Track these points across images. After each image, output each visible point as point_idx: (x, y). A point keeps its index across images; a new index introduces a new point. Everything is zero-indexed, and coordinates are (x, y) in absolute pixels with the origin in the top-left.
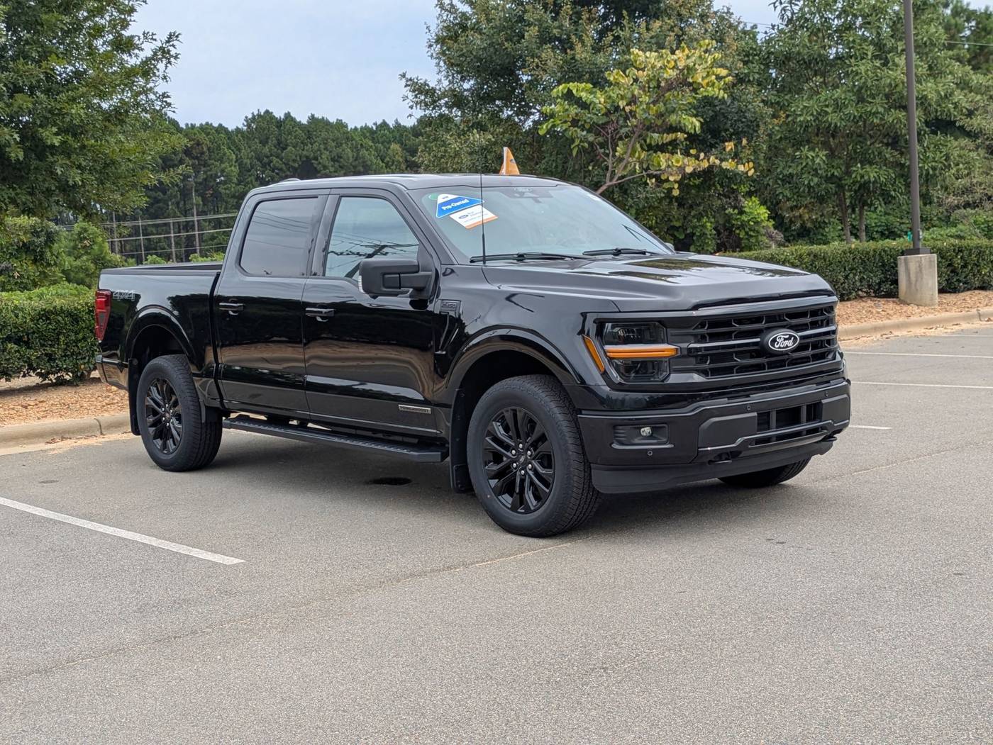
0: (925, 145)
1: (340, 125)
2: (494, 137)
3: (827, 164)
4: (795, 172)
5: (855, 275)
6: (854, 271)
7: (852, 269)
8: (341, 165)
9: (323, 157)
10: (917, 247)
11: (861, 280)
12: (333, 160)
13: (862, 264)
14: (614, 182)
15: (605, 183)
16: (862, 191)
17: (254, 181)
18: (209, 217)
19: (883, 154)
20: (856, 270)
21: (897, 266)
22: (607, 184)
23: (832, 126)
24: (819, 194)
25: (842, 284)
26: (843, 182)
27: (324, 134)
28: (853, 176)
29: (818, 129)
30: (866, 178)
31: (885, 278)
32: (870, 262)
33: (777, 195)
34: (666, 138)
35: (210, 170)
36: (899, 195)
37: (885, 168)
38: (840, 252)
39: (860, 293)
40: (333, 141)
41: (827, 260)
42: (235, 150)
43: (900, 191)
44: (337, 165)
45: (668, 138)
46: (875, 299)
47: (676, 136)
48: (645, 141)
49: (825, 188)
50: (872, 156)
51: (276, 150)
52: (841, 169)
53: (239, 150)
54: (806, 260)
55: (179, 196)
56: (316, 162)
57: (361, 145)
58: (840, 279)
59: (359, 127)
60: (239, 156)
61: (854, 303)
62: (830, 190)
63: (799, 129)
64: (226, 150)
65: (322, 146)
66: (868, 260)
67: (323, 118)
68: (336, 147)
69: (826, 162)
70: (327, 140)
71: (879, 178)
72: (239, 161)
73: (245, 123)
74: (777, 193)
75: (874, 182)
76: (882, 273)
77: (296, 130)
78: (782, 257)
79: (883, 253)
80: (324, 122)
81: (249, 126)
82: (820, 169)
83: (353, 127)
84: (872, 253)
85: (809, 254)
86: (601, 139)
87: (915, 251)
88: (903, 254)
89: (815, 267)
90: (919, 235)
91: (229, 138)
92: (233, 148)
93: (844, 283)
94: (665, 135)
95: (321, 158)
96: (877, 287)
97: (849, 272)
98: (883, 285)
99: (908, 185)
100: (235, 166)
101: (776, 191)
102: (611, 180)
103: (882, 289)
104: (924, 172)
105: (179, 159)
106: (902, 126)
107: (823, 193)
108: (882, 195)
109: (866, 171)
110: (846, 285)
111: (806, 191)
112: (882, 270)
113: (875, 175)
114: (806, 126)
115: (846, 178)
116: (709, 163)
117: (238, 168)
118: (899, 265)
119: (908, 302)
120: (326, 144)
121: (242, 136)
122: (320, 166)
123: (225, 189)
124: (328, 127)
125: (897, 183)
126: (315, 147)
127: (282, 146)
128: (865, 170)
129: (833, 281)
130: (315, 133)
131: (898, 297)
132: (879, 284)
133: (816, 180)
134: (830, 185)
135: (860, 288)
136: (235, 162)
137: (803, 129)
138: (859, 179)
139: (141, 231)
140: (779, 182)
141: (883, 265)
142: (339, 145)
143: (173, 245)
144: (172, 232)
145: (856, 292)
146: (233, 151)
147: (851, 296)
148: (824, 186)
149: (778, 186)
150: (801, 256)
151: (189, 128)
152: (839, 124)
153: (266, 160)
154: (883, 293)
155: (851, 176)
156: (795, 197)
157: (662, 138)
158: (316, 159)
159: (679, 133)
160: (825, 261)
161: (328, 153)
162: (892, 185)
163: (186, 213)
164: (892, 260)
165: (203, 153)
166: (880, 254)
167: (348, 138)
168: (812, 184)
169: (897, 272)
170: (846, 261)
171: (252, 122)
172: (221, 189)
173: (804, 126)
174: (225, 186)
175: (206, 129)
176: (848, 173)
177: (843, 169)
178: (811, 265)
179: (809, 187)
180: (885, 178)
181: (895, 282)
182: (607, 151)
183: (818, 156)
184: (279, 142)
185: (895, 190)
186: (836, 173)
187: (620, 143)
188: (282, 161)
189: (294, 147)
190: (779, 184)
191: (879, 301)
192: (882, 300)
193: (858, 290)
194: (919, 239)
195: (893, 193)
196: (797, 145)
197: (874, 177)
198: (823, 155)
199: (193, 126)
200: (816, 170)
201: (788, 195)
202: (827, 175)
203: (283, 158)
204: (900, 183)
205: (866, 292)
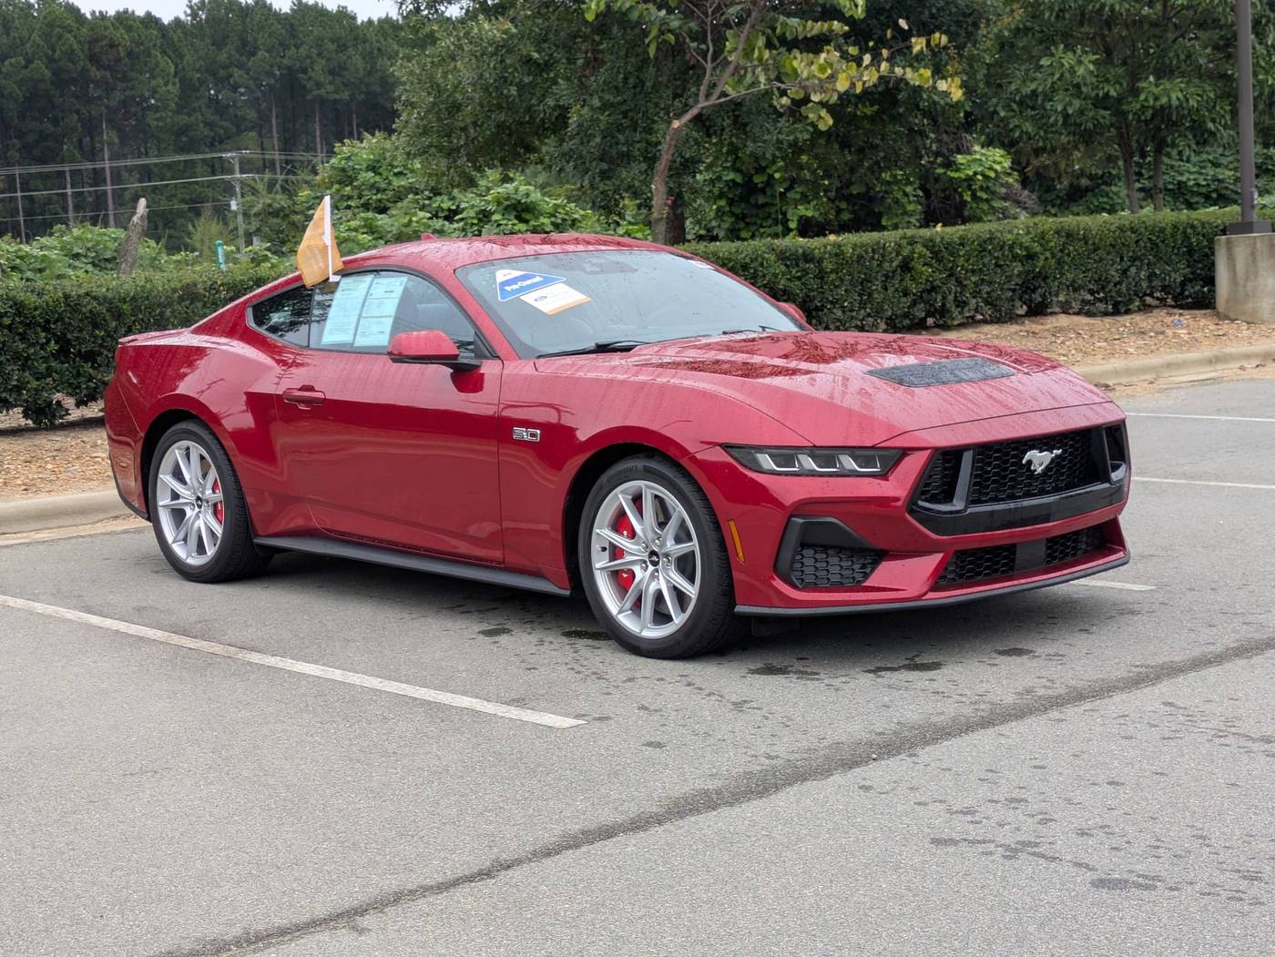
0: (1269, 43)
1: (344, 16)
2: (516, 27)
3: (1097, 76)
4: (1040, 89)
5: (1139, 269)
6: (1138, 263)
7: (1133, 259)
8: (345, 81)
9: (316, 68)
10: (1248, 220)
11: (1151, 277)
12: (332, 72)
13: (1152, 249)
14: (713, 100)
15: (697, 102)
16: (1156, 121)
17: (203, 107)
18: (129, 163)
19: (1193, 58)
20: (1142, 261)
21: (1213, 254)
22: (700, 105)
23: (1107, 9)
24: (1083, 127)
25: (1115, 285)
26: (1124, 107)
27: (317, 31)
28: (1142, 97)
29: (1083, 14)
30: (1164, 100)
31: (1192, 273)
32: (1167, 246)
33: (1011, 130)
34: (812, 29)
35: (132, 88)
36: (1221, 128)
37: (1197, 81)
38: (1113, 228)
39: (1148, 300)
40: (333, 41)
41: (1090, 242)
42: (173, 56)
43: (1223, 122)
44: (338, 80)
45: (815, 28)
46: (1176, 311)
47: (830, 26)
48: (774, 29)
49: (1093, 118)
50: (1174, 62)
51: (238, 56)
52: (1121, 84)
53: (181, 57)
54: (1052, 244)
55: (80, 130)
56: (306, 77)
57: (379, 49)
58: (1113, 276)
59: (375, 19)
60: (180, 66)
61: (1137, 318)
62: (1102, 121)
63: (1047, 15)
64: (160, 56)
65: (314, 51)
66: (1163, 242)
67: (317, 4)
68: (337, 52)
69: (1096, 73)
70: (323, 41)
71: (1187, 100)
72: (180, 75)
73: (189, 11)
74: (1011, 126)
75: (1177, 108)
76: (1188, 266)
77: (272, 24)
78: (1010, 236)
79: (1189, 231)
80: (320, 12)
81: (194, 15)
82: (1085, 84)
83: (366, 20)
84: (1169, 231)
85: (1058, 232)
86: (693, 25)
87: (1245, 227)
88: (1224, 232)
89: (1069, 255)
90: (1252, 199)
91: (163, 36)
92: (171, 53)
93: (1119, 283)
94: (810, 22)
95: (313, 70)
96: (1178, 290)
97: (1129, 264)
98: (1189, 286)
99: (1234, 113)
100: (174, 84)
101: (1009, 123)
102: (708, 96)
103: (1187, 293)
104: (1267, 90)
105: (79, 69)
106: (1228, 10)
107: (1090, 125)
108: (1191, 129)
109: (1165, 90)
110: (1124, 288)
111: (1060, 123)
112: (1189, 262)
113: (1180, 95)
114: (1060, 10)
115: (1130, 99)
116: (879, 71)
117: (178, 85)
118: (1216, 254)
119: (1233, 317)
120: (321, 46)
121: (183, 33)
122: (311, 83)
123: (157, 120)
124: (325, 19)
125: (1218, 108)
126: (303, 51)
127: (246, 48)
128: (1162, 87)
129: (1100, 279)
130: (301, 29)
131: (1214, 308)
132: (1183, 284)
133: (1077, 103)
134: (1103, 112)
135: (1148, 292)
136: (175, 76)
137: (1054, 14)
138: (1151, 103)
139: (18, 185)
140: (1015, 106)
141: (1190, 252)
142: (342, 48)
143: (71, 207)
144: (69, 186)
145: (1141, 298)
146: (170, 57)
147: (1131, 307)
148: (1091, 114)
149: (1011, 114)
150: (1043, 235)
151: (96, 18)
152: (1117, 8)
153: (222, 73)
154: (1190, 300)
155: (1138, 96)
156: (1042, 133)
157: (805, 27)
158: (305, 71)
159: (836, 22)
160: (1086, 243)
161: (324, 62)
162: (1209, 111)
163: (93, 155)
164: (1205, 243)
165: (118, 60)
166: (1185, 232)
167: (356, 39)
168: (1070, 112)
169: (1213, 264)
170: (1123, 244)
171: (199, 9)
172: (151, 119)
173: (1057, 9)
174: (158, 115)
175: (124, 18)
176: (1135, 92)
177: (1125, 84)
178: (1061, 251)
179: (1066, 116)
180: (1198, 101)
181: (1210, 281)
182: (703, 47)
183: (1080, 62)
184: (244, 43)
185: (1213, 121)
186: (1113, 93)
187: (729, 33)
188: (248, 74)
189: (268, 51)
190: (1013, 110)
191: (1181, 315)
192: (1186, 312)
193: (1145, 295)
194: (1253, 207)
195: (1210, 125)
196: (1047, 41)
197: (1178, 99)
198: (1090, 62)
199: (103, 16)
200: (1078, 86)
201: (1030, 130)
202: (1097, 95)
203: (250, 70)
204: (1224, 108)
205: (1161, 300)
